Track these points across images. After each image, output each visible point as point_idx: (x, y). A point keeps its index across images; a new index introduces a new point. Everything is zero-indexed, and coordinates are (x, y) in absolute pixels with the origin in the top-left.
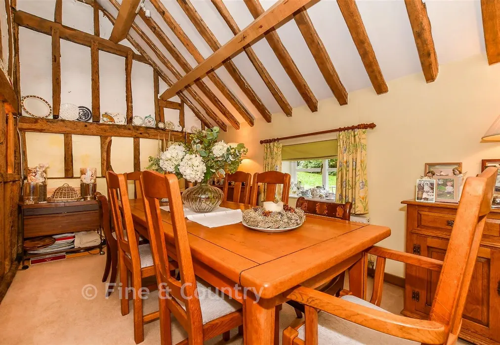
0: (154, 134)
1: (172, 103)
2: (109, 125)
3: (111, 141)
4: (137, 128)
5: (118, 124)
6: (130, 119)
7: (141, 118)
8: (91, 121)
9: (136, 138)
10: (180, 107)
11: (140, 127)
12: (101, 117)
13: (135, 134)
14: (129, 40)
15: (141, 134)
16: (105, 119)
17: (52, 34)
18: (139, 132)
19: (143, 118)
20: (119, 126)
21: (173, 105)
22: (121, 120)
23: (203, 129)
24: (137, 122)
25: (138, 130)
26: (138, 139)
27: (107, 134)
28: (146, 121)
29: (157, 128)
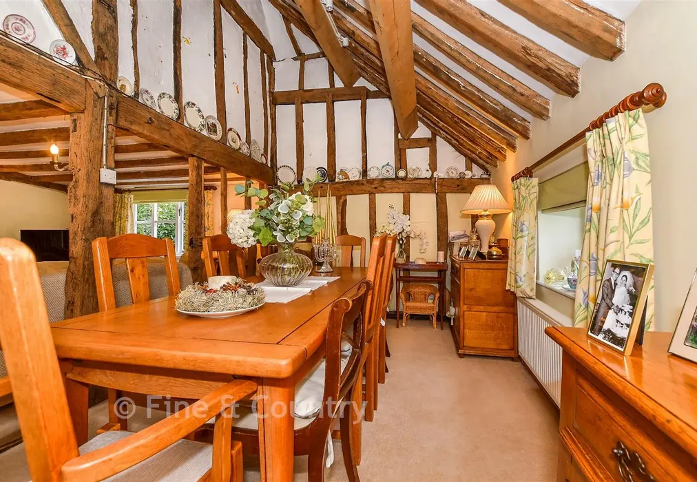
0: (390, 186)
1: (417, 140)
2: (343, 182)
3: (346, 201)
4: (371, 182)
5: (353, 180)
6: (365, 172)
7: (378, 169)
8: (327, 181)
9: (372, 194)
10: (430, 143)
11: (374, 180)
12: (337, 176)
13: (369, 189)
14: (364, 77)
15: (376, 188)
16: (340, 176)
17: (296, 102)
18: (373, 186)
19: (380, 168)
20: (352, 183)
21: (419, 143)
22: (355, 175)
23: (469, 168)
24: (373, 174)
25: (372, 184)
26: (373, 195)
27: (342, 193)
28: (384, 171)
29: (397, 178)
